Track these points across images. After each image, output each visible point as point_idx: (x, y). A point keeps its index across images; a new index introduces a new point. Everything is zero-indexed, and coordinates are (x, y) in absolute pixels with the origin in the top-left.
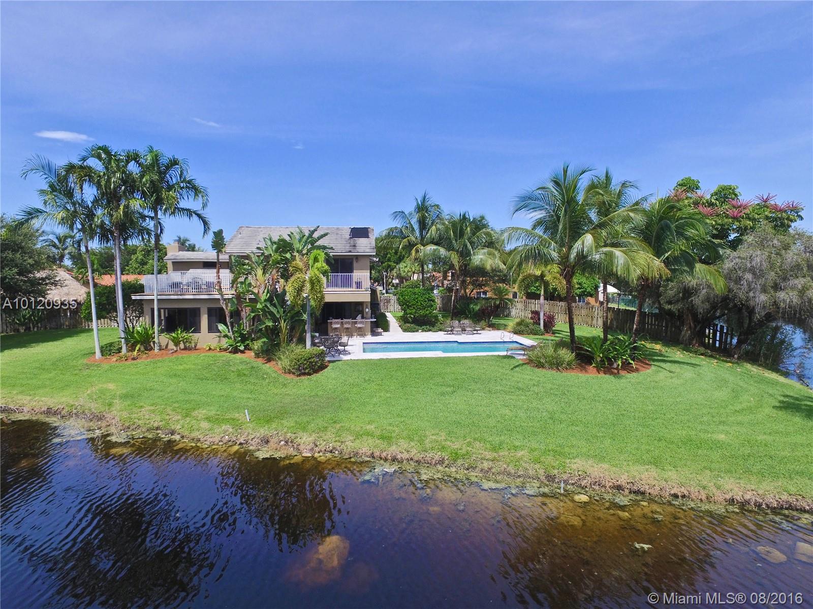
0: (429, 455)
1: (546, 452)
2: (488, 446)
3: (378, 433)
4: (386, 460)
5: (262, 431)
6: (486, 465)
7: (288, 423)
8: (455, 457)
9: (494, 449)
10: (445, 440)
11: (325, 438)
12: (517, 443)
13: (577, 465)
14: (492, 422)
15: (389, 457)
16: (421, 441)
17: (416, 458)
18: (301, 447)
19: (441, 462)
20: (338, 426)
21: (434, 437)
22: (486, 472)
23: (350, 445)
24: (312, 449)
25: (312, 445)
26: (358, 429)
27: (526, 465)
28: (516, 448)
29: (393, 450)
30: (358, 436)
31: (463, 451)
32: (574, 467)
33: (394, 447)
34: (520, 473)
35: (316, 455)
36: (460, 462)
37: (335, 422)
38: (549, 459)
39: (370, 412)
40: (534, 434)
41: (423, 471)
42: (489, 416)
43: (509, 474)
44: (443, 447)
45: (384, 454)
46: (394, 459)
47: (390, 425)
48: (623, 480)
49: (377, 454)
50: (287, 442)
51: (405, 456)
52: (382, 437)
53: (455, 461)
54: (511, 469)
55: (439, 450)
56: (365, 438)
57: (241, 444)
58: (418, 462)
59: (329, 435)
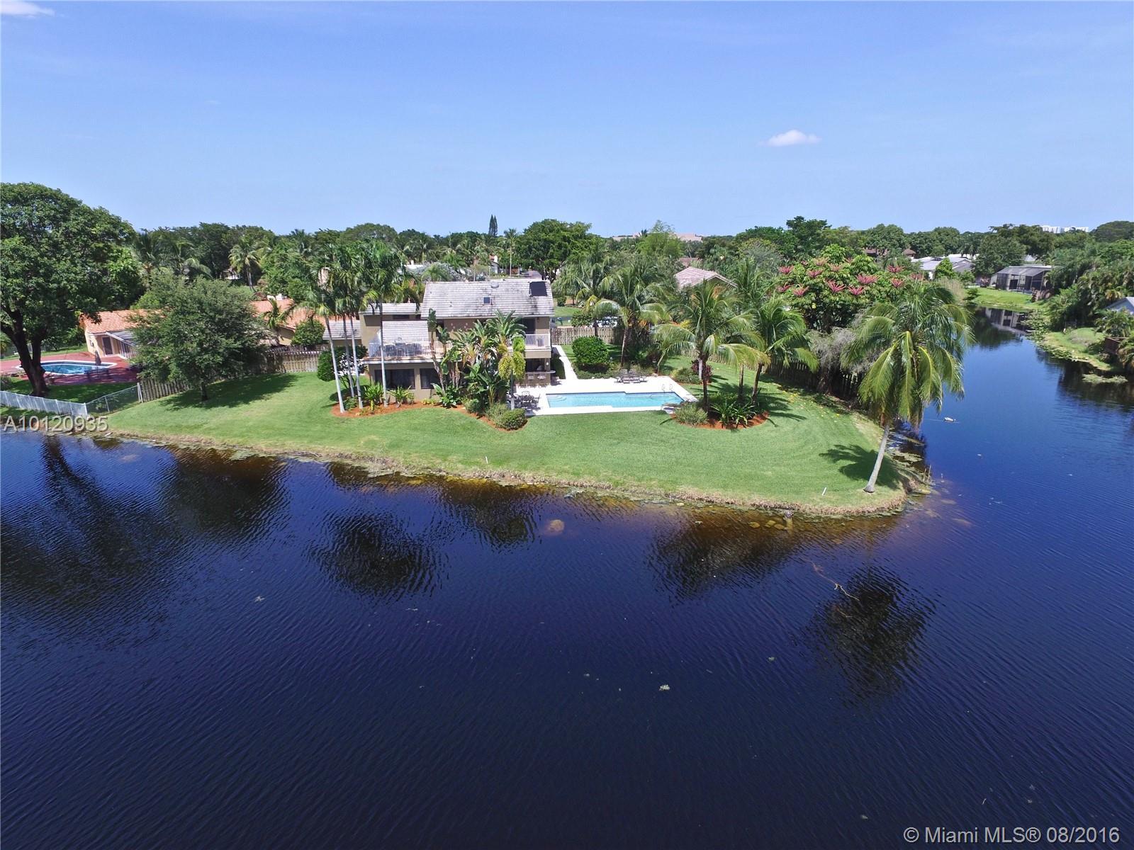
0: (602, 484)
1: (667, 482)
2: (636, 478)
3: (571, 471)
4: (577, 486)
5: (499, 470)
6: (633, 489)
7: (514, 464)
8: (617, 484)
9: (639, 480)
10: (612, 475)
11: (539, 473)
12: (652, 477)
13: (681, 489)
14: (640, 464)
15: (579, 485)
16: (597, 475)
17: (594, 485)
18: (526, 479)
19: (609, 487)
20: (546, 467)
21: (605, 473)
22: (633, 493)
23: (555, 478)
24: (532, 481)
25: (532, 478)
26: (558, 468)
27: (656, 489)
28: (651, 479)
29: (581, 481)
30: (560, 473)
31: (621, 482)
32: (680, 489)
33: (581, 479)
34: (652, 493)
35: (535, 484)
36: (619, 487)
37: (543, 464)
38: (668, 486)
39: (564, 458)
40: (663, 471)
41: (598, 492)
42: (639, 461)
43: (646, 493)
44: (610, 479)
45: (576, 483)
46: (582, 486)
47: (578, 466)
48: (704, 496)
49: (572, 483)
50: (516, 476)
51: (588, 484)
52: (573, 473)
53: (616, 486)
54: (647, 491)
55: (608, 481)
56: (564, 474)
57: (487, 477)
58: (596, 487)
59: (542, 472)
